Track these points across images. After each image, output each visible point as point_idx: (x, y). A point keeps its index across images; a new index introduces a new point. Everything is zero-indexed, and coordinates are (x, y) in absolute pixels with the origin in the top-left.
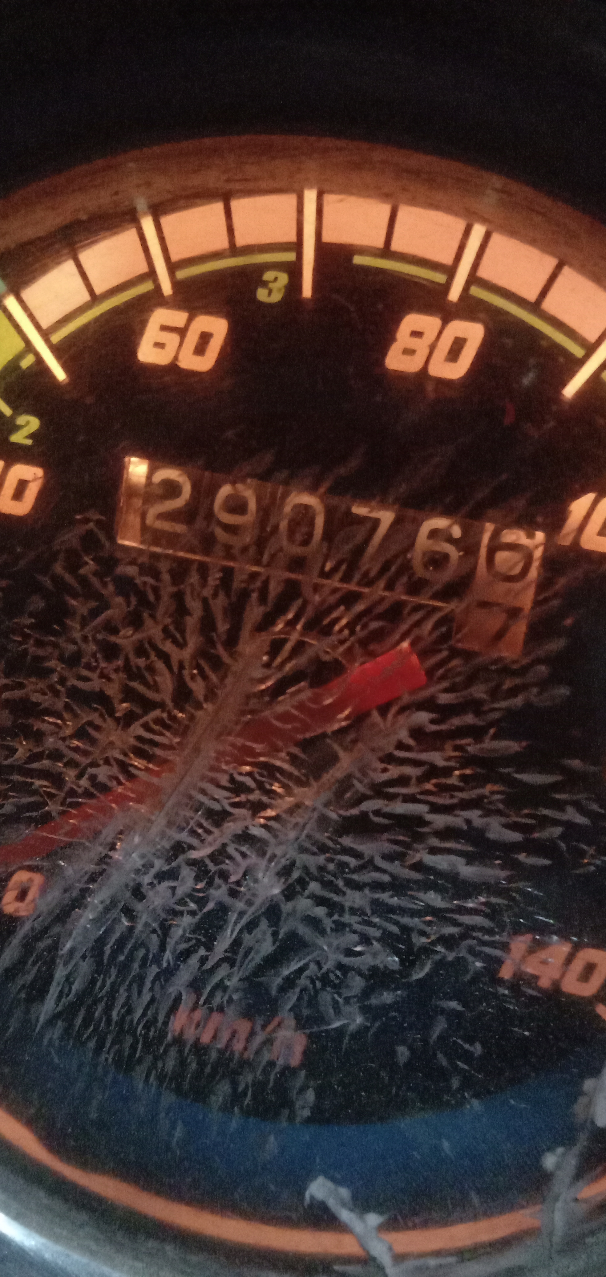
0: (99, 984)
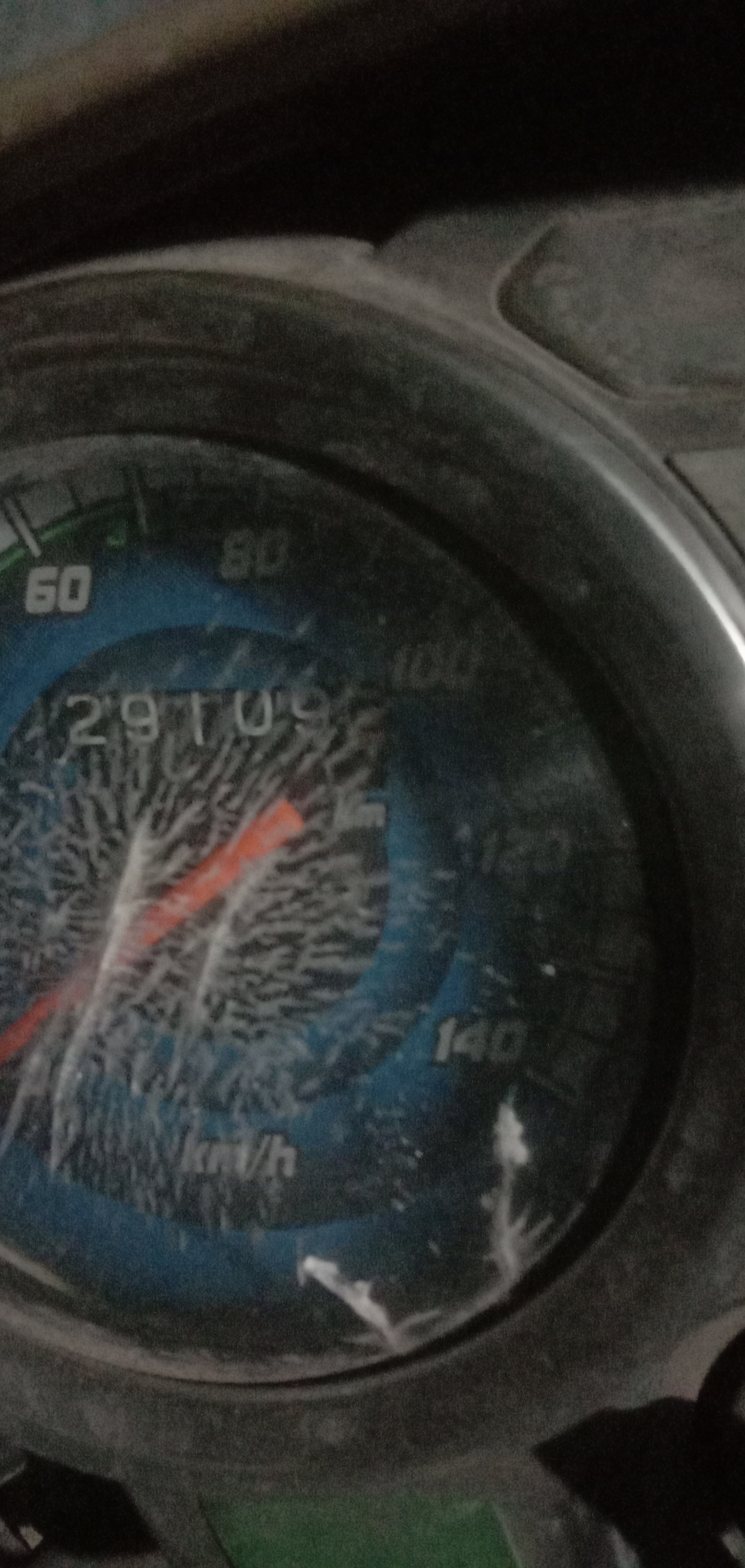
0: (89, 1125)
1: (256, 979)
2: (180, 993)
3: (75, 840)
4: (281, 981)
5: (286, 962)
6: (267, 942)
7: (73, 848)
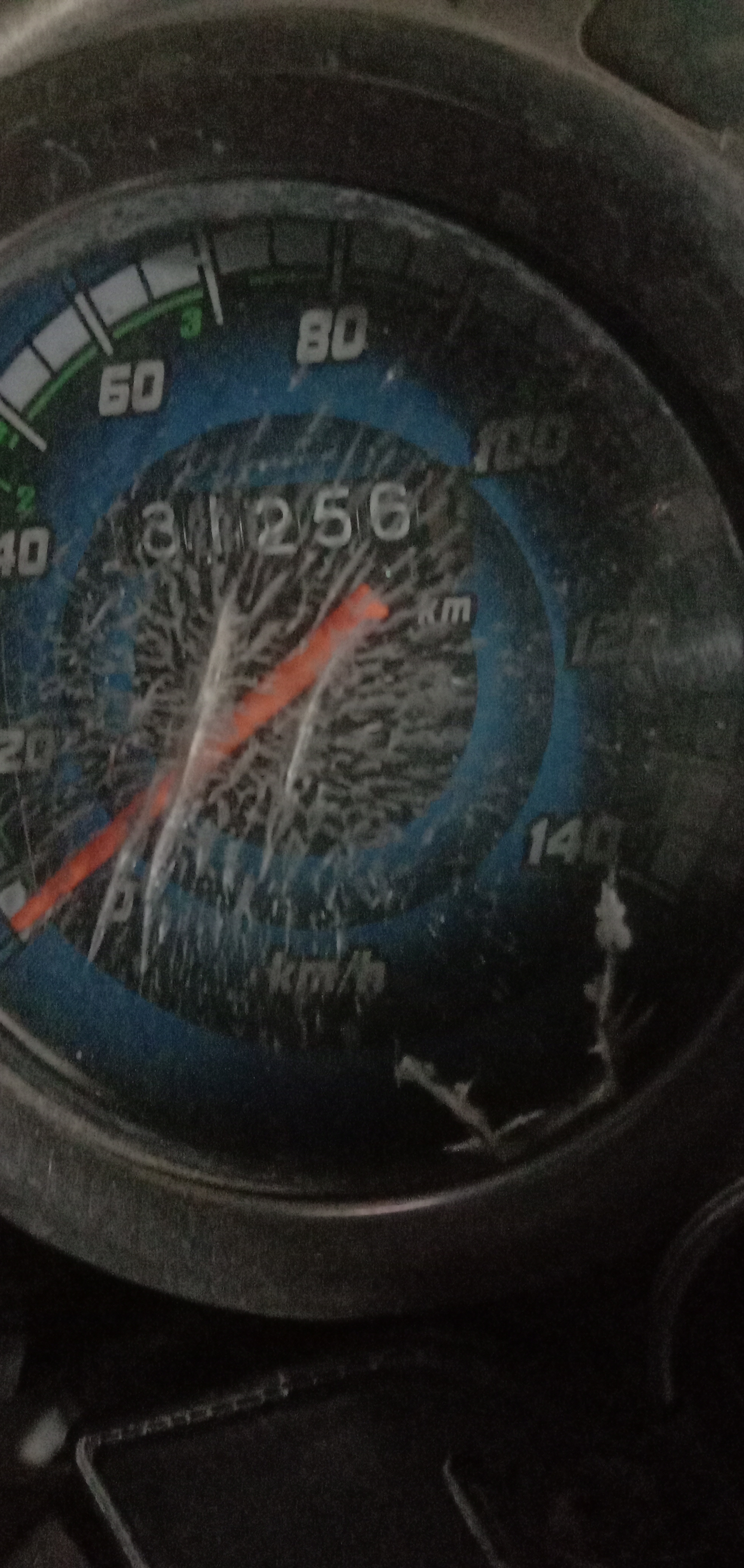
0: (179, 923)
1: (346, 759)
3: (159, 620)
4: (373, 760)
5: (377, 739)
6: (357, 718)
7: (158, 629)
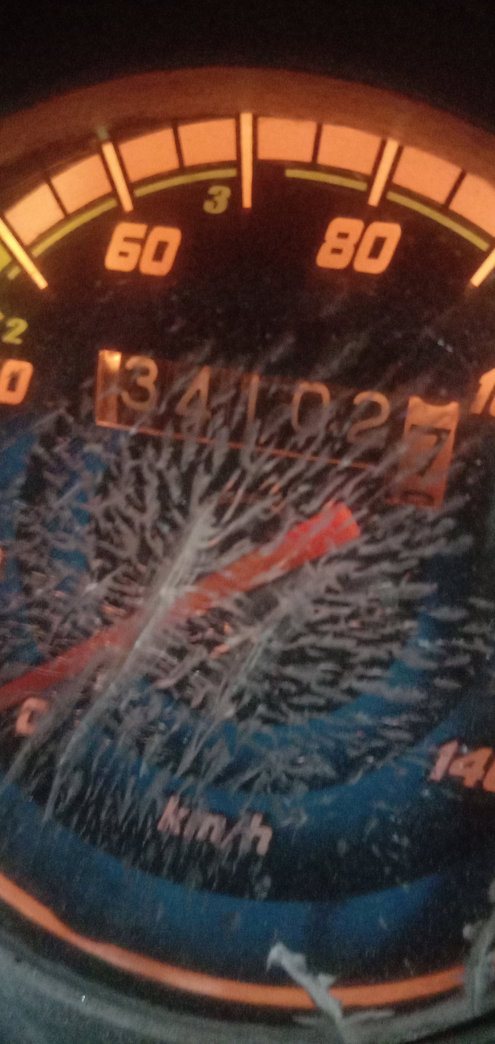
1: (293, 688)
2: (210, 686)
3: (131, 512)
4: (320, 695)
5: (329, 677)
6: (313, 653)
7: (128, 521)
